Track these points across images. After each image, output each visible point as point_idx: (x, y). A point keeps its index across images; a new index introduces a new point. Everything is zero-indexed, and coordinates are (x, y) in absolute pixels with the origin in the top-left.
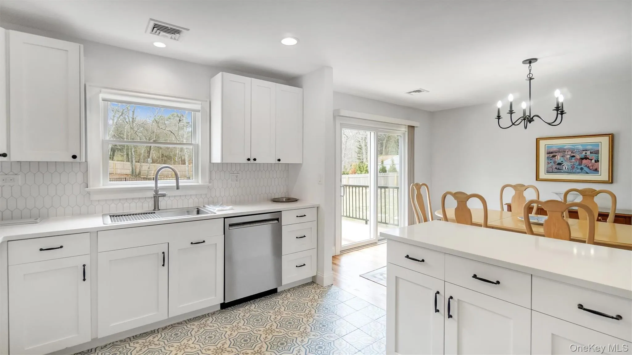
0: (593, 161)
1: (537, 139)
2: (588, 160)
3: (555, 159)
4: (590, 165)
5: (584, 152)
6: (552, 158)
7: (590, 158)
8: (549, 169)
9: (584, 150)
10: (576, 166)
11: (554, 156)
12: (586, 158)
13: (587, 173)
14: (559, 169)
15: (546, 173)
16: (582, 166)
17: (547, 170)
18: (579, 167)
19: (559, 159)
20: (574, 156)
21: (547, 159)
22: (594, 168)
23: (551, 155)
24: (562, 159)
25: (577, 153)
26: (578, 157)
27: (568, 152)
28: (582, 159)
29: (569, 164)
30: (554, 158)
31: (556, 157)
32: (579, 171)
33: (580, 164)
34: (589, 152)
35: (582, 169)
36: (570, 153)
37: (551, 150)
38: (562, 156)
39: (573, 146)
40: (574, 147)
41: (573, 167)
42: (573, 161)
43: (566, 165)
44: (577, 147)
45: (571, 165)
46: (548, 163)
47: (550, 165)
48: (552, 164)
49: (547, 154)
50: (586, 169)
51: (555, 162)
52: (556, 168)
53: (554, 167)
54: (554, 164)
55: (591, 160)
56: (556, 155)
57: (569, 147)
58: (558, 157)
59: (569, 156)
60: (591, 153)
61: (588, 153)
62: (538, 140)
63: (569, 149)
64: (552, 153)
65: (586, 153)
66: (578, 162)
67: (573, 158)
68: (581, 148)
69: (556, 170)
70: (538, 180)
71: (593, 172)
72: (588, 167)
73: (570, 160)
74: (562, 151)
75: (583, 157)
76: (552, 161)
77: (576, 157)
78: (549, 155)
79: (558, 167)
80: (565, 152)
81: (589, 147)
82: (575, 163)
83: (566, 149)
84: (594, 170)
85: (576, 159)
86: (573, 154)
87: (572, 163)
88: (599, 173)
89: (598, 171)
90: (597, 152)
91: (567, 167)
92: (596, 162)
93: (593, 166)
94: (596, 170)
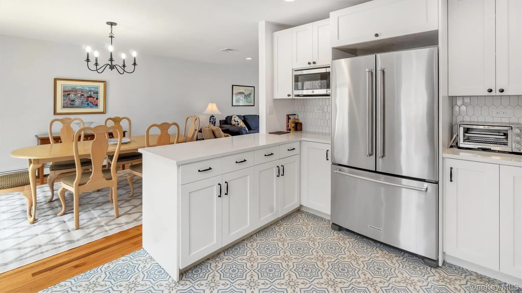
0: (95, 99)
1: (54, 79)
2: (92, 98)
3: (70, 97)
4: (93, 101)
5: (90, 92)
6: (67, 96)
7: (93, 97)
8: (64, 105)
9: (89, 91)
10: (84, 102)
11: (69, 94)
12: (91, 97)
13: (91, 107)
14: (72, 105)
15: (62, 108)
16: (88, 102)
18: (87, 103)
19: (72, 96)
20: (83, 95)
21: (63, 97)
22: (96, 104)
23: (67, 93)
24: (75, 97)
25: (85, 93)
26: (86, 95)
27: (79, 91)
28: (88, 97)
29: (79, 101)
30: (68, 96)
31: (71, 95)
32: (86, 105)
33: (87, 101)
34: (93, 92)
35: (88, 104)
36: (80, 92)
37: (67, 89)
38: (75, 95)
39: (82, 87)
41: (82, 103)
42: (82, 98)
43: (77, 102)
44: (85, 88)
46: (64, 100)
47: (66, 101)
48: (67, 100)
49: (63, 92)
50: (90, 104)
51: (69, 99)
52: (70, 104)
53: (69, 103)
54: (69, 101)
55: (94, 98)
56: (70, 94)
57: (81, 88)
58: (71, 96)
59: (79, 95)
61: (92, 93)
62: (55, 81)
63: (80, 89)
64: (67, 92)
65: (91, 93)
66: (86, 99)
67: (83, 96)
68: (88, 89)
69: (70, 105)
70: (55, 114)
71: (96, 106)
72: (92, 103)
73: (80, 97)
74: (74, 90)
75: (89, 96)
76: (67, 98)
77: (85, 96)
78: (64, 93)
79: (72, 103)
80: (77, 91)
81: (93, 89)
82: (84, 100)
83: (78, 89)
84: (95, 105)
85: (85, 97)
86: (82, 94)
87: (82, 100)
88: (98, 107)
89: (98, 106)
90: (97, 93)
91: (78, 103)
92: (96, 99)
93: (95, 102)
94: (97, 105)
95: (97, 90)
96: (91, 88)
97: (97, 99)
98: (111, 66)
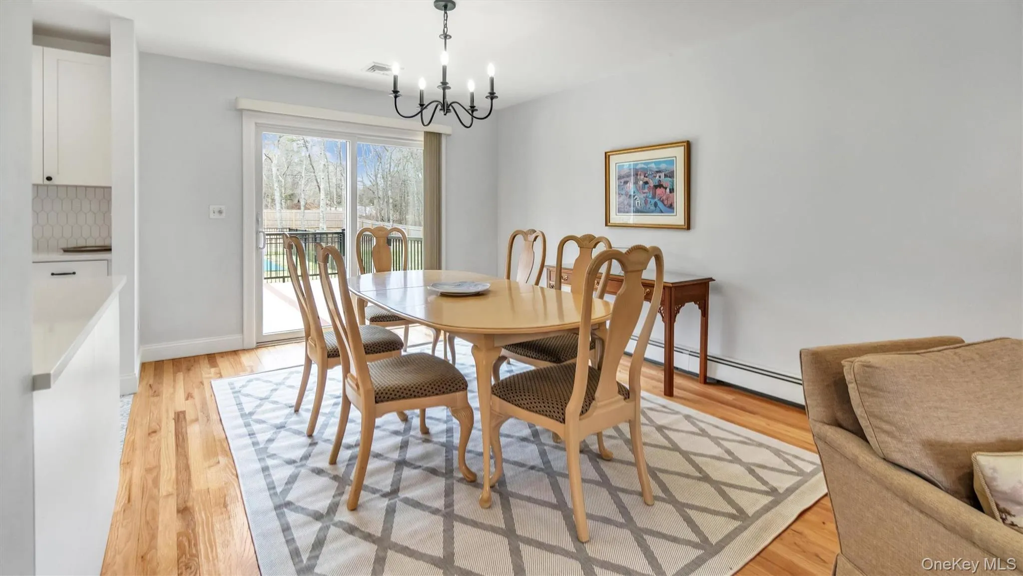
1: (606, 153)
3: (627, 188)
4: (664, 198)
5: (658, 175)
6: (623, 186)
8: (620, 205)
9: (657, 172)
10: (649, 200)
11: (626, 183)
13: (661, 212)
15: (617, 213)
17: (618, 208)
18: (653, 201)
20: (646, 183)
21: (618, 188)
22: (669, 203)
25: (650, 176)
26: (652, 184)
27: (641, 175)
28: (656, 187)
29: (642, 196)
30: (625, 186)
31: (628, 184)
32: (653, 208)
34: (663, 173)
35: (656, 205)
36: (642, 177)
37: (623, 172)
39: (644, 164)
40: (647, 166)
41: (646, 202)
42: (646, 190)
45: (644, 197)
46: (620, 195)
47: (621, 199)
48: (624, 196)
49: (619, 178)
50: (660, 204)
51: (626, 194)
52: (628, 204)
53: (626, 202)
54: (626, 197)
55: (666, 188)
56: (628, 181)
57: (643, 166)
59: (642, 182)
60: (666, 176)
61: (662, 175)
62: (607, 157)
63: (642, 171)
64: (623, 177)
65: (660, 177)
67: (646, 186)
68: (655, 166)
69: (628, 208)
70: (608, 226)
73: (642, 188)
74: (634, 172)
76: (623, 192)
77: (650, 184)
78: (620, 180)
80: (638, 175)
81: (662, 166)
82: (648, 194)
83: (638, 170)
85: (649, 188)
86: (646, 179)
87: (645, 195)
88: (673, 212)
89: (674, 208)
90: (671, 175)
91: (639, 202)
92: (670, 192)
93: (667, 199)
94: (671, 207)
95: (670, 168)
96: (660, 163)
97: (672, 191)
98: (443, 105)
